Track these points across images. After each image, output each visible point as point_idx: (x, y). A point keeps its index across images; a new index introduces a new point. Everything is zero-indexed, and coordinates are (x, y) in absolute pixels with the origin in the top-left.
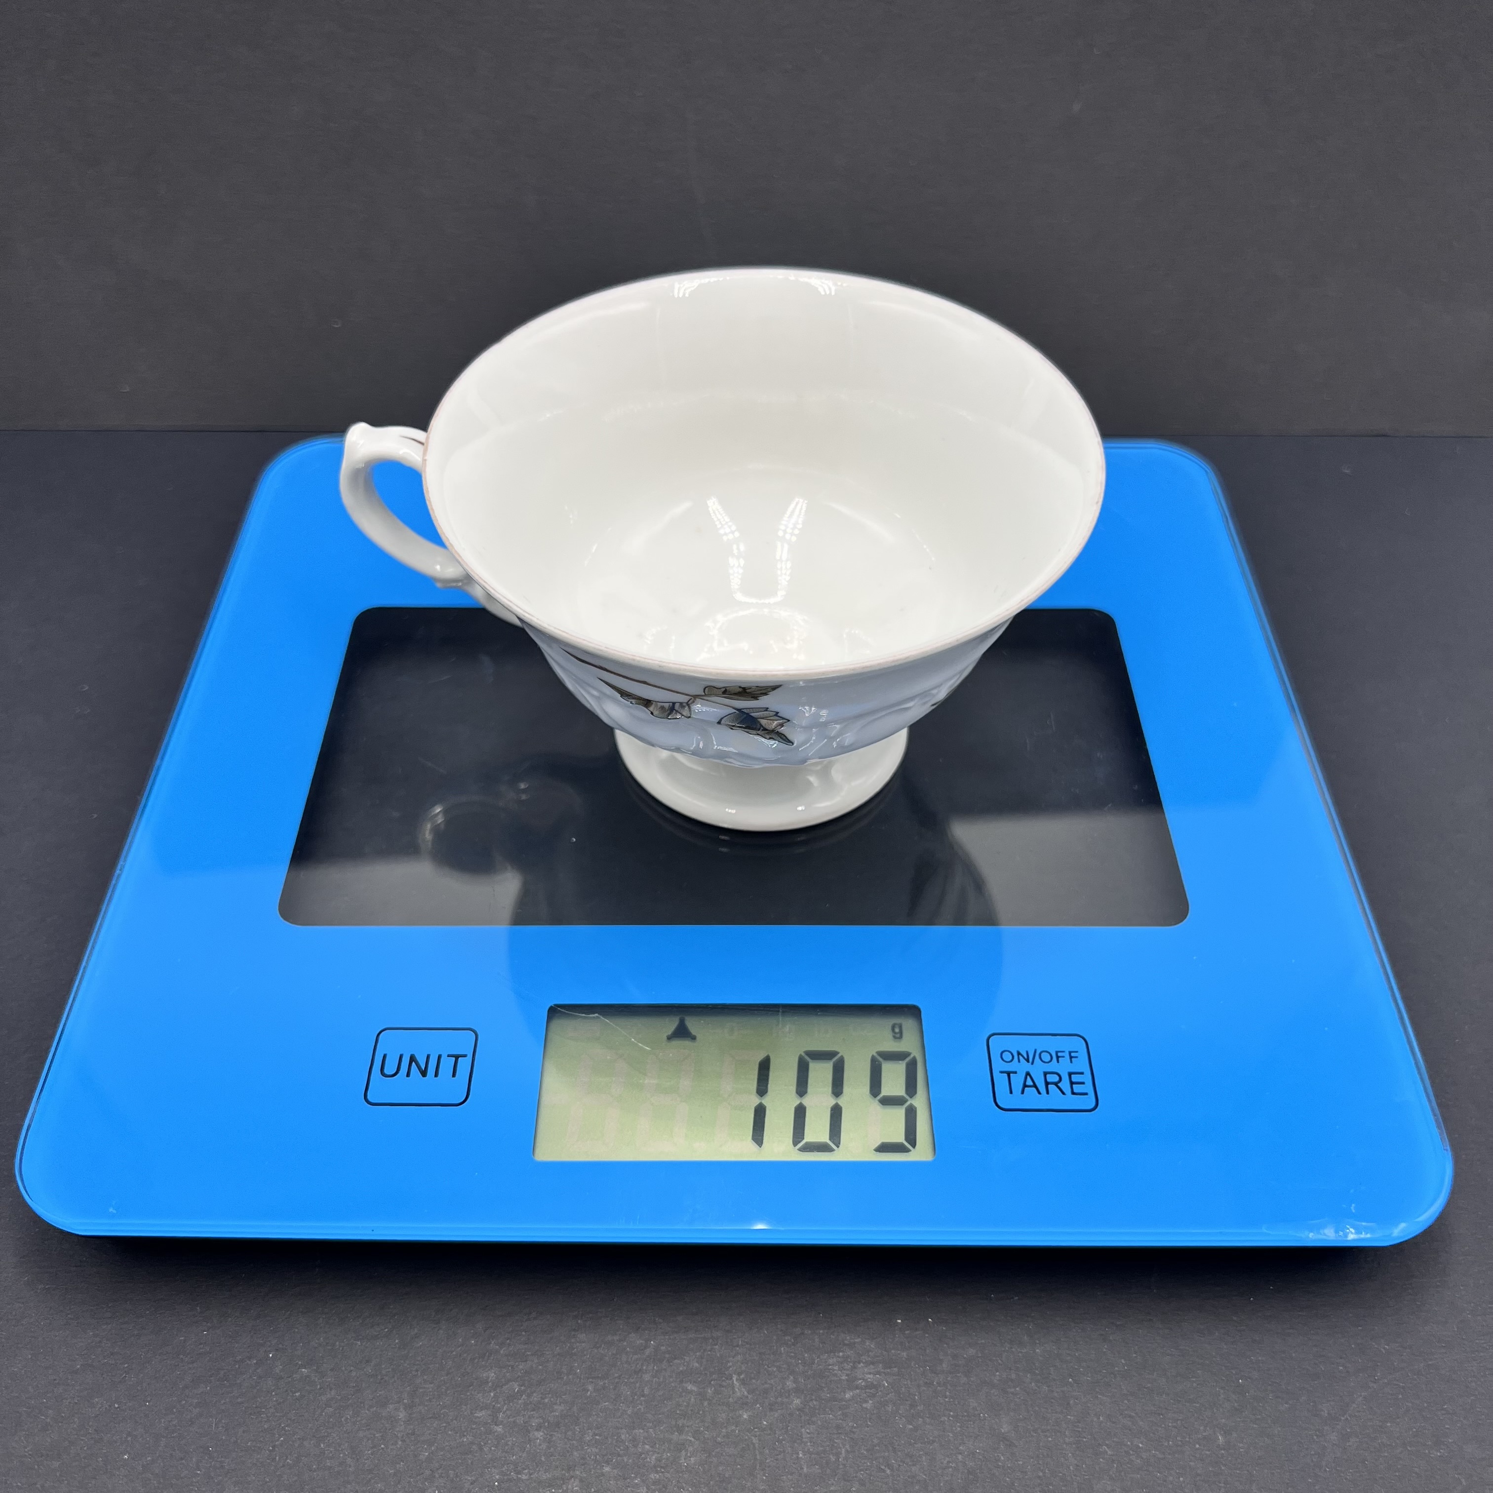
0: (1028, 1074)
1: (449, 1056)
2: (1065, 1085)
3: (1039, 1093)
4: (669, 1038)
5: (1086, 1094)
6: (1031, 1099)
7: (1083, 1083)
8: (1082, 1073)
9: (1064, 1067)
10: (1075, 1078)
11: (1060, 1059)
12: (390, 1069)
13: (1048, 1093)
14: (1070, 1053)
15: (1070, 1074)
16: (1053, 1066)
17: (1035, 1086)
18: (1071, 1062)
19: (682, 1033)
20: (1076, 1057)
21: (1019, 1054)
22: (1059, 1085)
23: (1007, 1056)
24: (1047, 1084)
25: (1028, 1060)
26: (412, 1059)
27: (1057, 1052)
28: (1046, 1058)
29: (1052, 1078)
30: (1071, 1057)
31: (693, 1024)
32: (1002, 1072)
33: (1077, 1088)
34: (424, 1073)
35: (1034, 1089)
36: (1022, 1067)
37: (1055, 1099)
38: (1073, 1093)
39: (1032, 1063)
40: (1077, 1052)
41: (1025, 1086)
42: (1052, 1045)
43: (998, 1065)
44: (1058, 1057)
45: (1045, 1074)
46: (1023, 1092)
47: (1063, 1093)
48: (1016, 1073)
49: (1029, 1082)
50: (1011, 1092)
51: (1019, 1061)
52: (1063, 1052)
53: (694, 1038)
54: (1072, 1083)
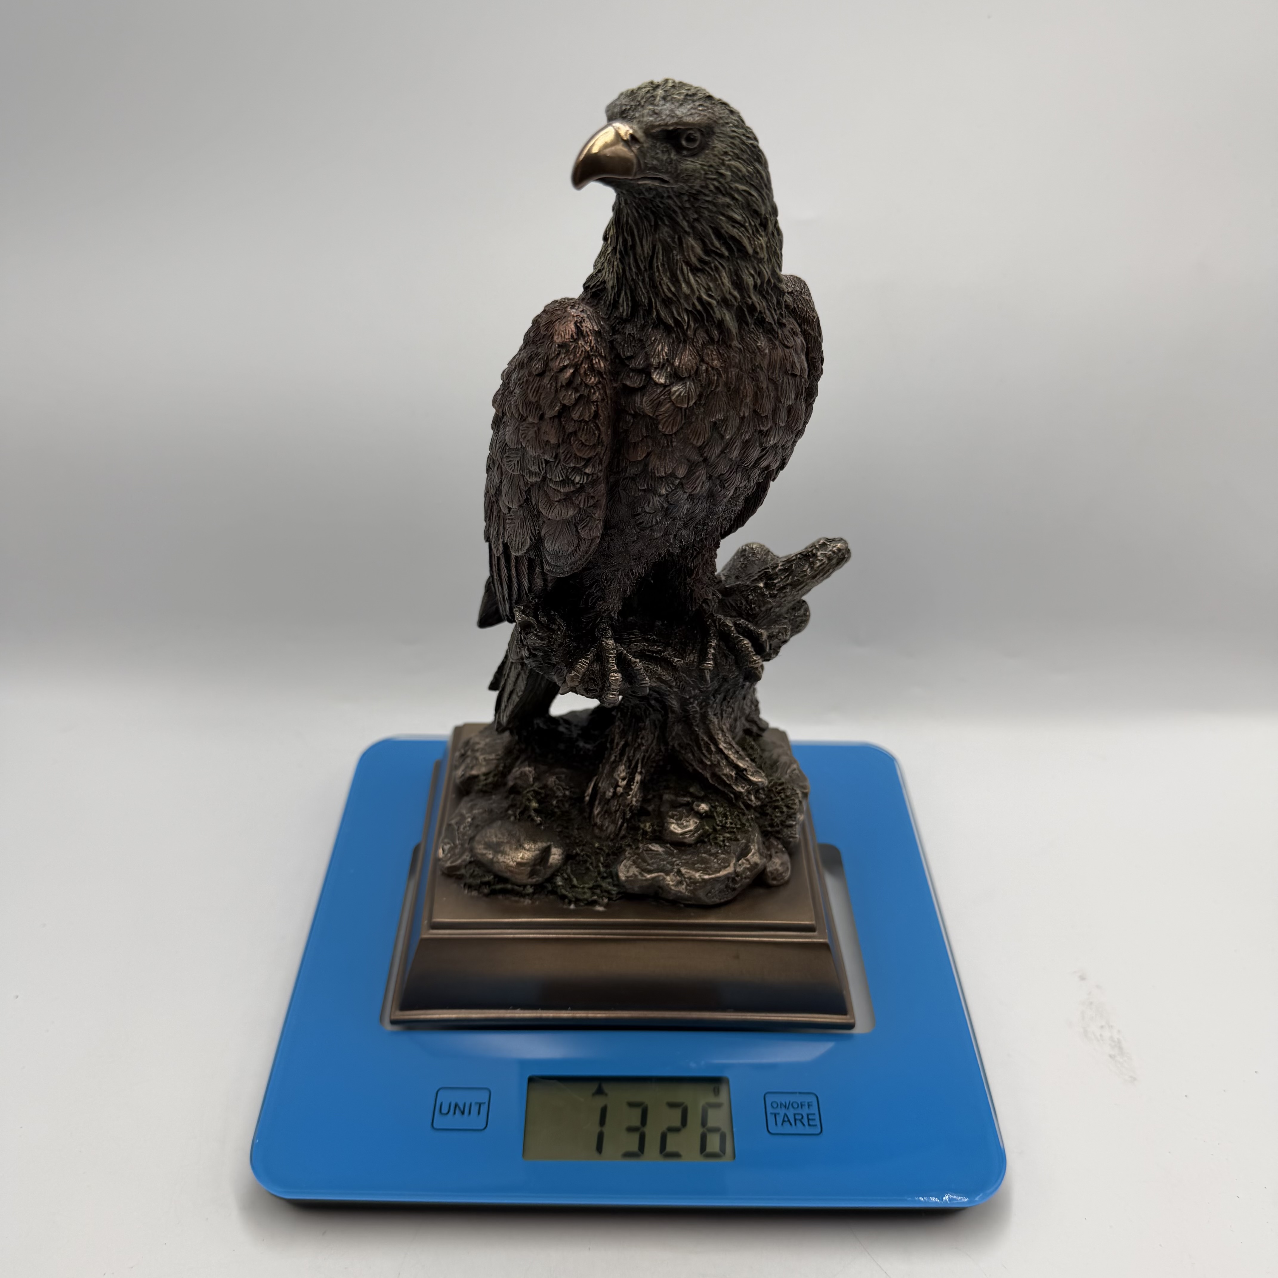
0: (785, 1115)
1: (476, 1103)
2: (805, 1121)
3: (791, 1124)
4: (594, 1094)
5: (816, 1125)
6: (787, 1128)
7: (814, 1120)
8: (814, 1114)
9: (805, 1111)
10: (810, 1117)
11: (803, 1107)
12: (445, 1110)
13: (796, 1124)
14: (808, 1103)
15: (808, 1115)
16: (799, 1111)
17: (789, 1121)
18: (809, 1107)
19: (600, 1092)
20: (811, 1105)
21: (781, 1104)
22: (803, 1121)
23: (775, 1106)
24: (795, 1120)
25: (785, 1107)
26: (456, 1105)
27: (801, 1103)
28: (796, 1106)
29: (798, 1117)
30: (809, 1106)
31: (606, 1087)
32: (771, 1113)
33: (811, 1123)
34: (463, 1113)
35: (788, 1123)
36: (782, 1112)
37: (800, 1129)
38: (809, 1125)
39: (788, 1108)
40: (811, 1102)
41: (784, 1121)
42: (799, 1099)
43: (770, 1110)
44: (802, 1106)
45: (795, 1115)
46: (782, 1124)
47: (804, 1125)
48: (779, 1114)
49: (786, 1119)
50: (776, 1124)
51: (781, 1107)
52: (804, 1102)
53: (606, 1095)
54: (809, 1120)
